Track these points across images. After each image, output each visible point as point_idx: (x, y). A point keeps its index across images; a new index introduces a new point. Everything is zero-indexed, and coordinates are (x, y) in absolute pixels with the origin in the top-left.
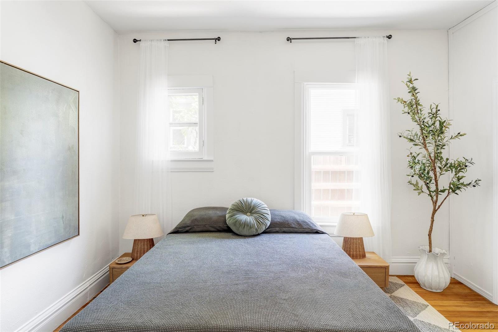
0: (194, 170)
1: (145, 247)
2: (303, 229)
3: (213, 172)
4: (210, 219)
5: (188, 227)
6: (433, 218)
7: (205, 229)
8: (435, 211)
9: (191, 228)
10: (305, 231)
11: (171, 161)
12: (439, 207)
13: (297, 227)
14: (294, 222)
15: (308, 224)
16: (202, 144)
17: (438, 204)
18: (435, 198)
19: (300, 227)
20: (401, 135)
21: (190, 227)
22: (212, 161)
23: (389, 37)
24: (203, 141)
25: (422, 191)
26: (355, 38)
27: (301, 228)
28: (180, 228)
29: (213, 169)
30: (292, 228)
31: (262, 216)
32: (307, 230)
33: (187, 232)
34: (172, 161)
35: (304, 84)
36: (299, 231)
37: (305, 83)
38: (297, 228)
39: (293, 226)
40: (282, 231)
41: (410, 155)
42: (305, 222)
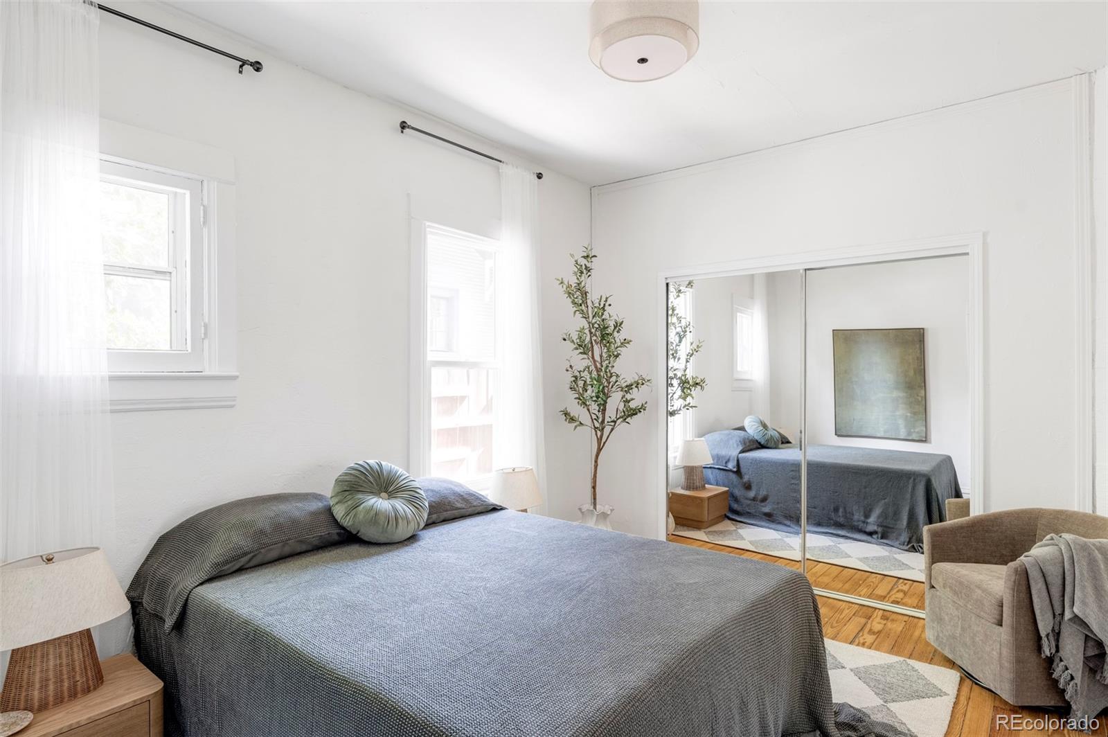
0: (178, 405)
1: (76, 656)
2: (474, 508)
3: (232, 406)
4: (294, 522)
5: (245, 554)
6: (596, 462)
7: (287, 550)
8: (599, 450)
9: (254, 556)
10: (476, 512)
11: (109, 380)
12: (604, 443)
13: (464, 506)
14: (457, 498)
15: (478, 498)
16: (201, 332)
17: (604, 440)
18: (599, 433)
19: (468, 506)
20: (565, 337)
21: (252, 554)
22: (235, 378)
23: (540, 176)
24: (206, 326)
25: (581, 423)
26: (501, 161)
27: (470, 507)
28: (226, 562)
29: (234, 401)
30: (457, 509)
31: (417, 495)
32: (479, 509)
33: (241, 570)
34: (113, 379)
35: (425, 224)
36: (468, 513)
37: (428, 224)
38: (464, 508)
39: (459, 505)
40: (442, 518)
41: (570, 369)
42: (471, 495)
